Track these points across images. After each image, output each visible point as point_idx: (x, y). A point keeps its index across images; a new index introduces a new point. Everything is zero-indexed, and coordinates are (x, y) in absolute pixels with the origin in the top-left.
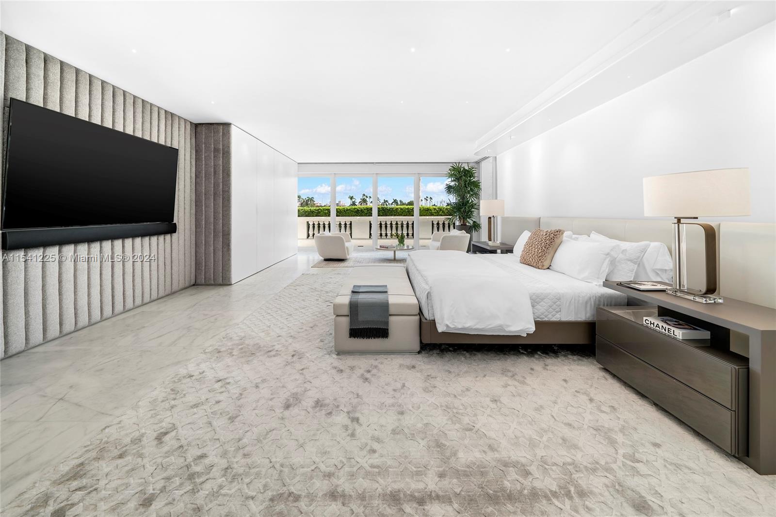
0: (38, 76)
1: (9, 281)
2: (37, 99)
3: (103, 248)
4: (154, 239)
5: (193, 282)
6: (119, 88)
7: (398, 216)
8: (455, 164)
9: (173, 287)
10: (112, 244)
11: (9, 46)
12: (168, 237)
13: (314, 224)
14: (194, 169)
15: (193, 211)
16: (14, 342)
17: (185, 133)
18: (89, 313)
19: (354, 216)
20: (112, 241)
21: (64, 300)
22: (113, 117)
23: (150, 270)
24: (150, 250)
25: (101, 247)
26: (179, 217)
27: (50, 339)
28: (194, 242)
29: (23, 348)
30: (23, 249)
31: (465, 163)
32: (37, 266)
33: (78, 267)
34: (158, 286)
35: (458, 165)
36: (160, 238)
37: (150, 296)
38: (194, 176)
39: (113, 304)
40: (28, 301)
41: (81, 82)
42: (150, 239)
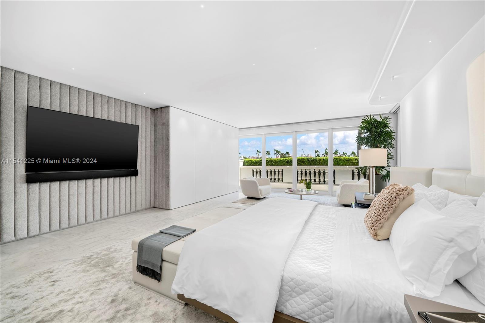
0: (46, 93)
1: (30, 199)
2: (45, 105)
3: (87, 183)
4: (123, 179)
5: (152, 205)
6: (98, 94)
7: (321, 165)
8: (367, 117)
9: (137, 208)
10: (93, 181)
11: (29, 80)
12: (133, 178)
13: (257, 171)
14: (153, 137)
15: (153, 163)
16: (32, 230)
17: (146, 115)
18: (77, 218)
19: (285, 165)
20: (93, 180)
21: (61, 211)
22: (93, 110)
23: (120, 197)
24: (120, 185)
25: (86, 183)
26: (142, 166)
27: (54, 230)
28: (153, 181)
29: (38, 234)
30: (38, 183)
31: (377, 115)
32: (45, 191)
33: (70, 193)
34: (125, 206)
35: (369, 117)
36: (127, 178)
37: (120, 212)
38: (153, 141)
39: (93, 214)
40: (40, 210)
41: (72, 93)
42: (120, 179)
